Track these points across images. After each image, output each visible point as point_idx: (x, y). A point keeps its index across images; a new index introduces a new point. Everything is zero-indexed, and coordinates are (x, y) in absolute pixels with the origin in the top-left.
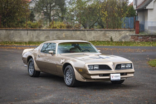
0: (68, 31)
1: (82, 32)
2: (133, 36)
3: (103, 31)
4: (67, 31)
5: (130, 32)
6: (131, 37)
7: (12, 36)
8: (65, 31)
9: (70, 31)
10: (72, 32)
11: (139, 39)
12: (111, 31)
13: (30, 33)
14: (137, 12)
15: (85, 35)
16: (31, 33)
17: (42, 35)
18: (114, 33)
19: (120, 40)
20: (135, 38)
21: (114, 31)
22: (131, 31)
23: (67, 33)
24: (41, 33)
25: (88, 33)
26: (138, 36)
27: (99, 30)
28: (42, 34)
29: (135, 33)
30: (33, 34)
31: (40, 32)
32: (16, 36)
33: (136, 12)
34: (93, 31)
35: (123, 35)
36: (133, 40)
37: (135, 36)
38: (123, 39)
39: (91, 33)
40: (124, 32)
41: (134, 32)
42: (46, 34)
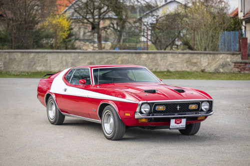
0: (127, 54)
1: (151, 56)
2: (238, 63)
3: (187, 55)
4: (124, 54)
5: (232, 57)
6: (234, 64)
7: (33, 63)
8: (122, 55)
9: (130, 55)
10: (134, 55)
11: (246, 69)
12: (201, 53)
13: (62, 58)
14: (246, 23)
15: (157, 60)
16: (64, 58)
17: (82, 61)
18: (205, 57)
19: (215, 70)
20: (240, 66)
21: (205, 55)
22: (233, 54)
23: (125, 57)
24: (80, 58)
25: (161, 57)
26: (246, 63)
27: (179, 53)
28: (82, 59)
29: (240, 58)
30: (67, 59)
31: (79, 56)
32: (38, 63)
33: (244, 23)
34: (170, 54)
35: (221, 62)
36: (237, 70)
37: (241, 63)
38: (221, 68)
39: (166, 57)
40: (223, 57)
41: (240, 56)
42: (88, 59)
